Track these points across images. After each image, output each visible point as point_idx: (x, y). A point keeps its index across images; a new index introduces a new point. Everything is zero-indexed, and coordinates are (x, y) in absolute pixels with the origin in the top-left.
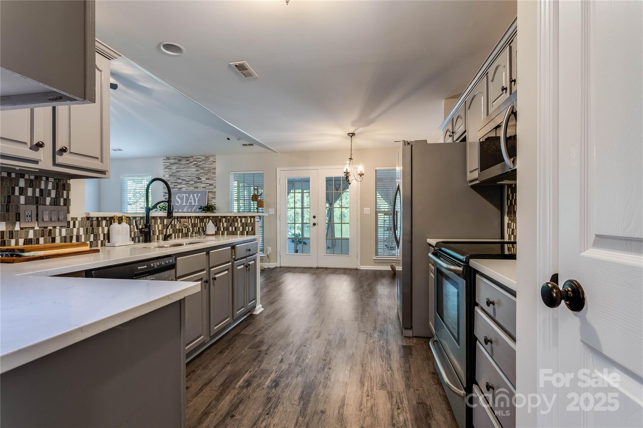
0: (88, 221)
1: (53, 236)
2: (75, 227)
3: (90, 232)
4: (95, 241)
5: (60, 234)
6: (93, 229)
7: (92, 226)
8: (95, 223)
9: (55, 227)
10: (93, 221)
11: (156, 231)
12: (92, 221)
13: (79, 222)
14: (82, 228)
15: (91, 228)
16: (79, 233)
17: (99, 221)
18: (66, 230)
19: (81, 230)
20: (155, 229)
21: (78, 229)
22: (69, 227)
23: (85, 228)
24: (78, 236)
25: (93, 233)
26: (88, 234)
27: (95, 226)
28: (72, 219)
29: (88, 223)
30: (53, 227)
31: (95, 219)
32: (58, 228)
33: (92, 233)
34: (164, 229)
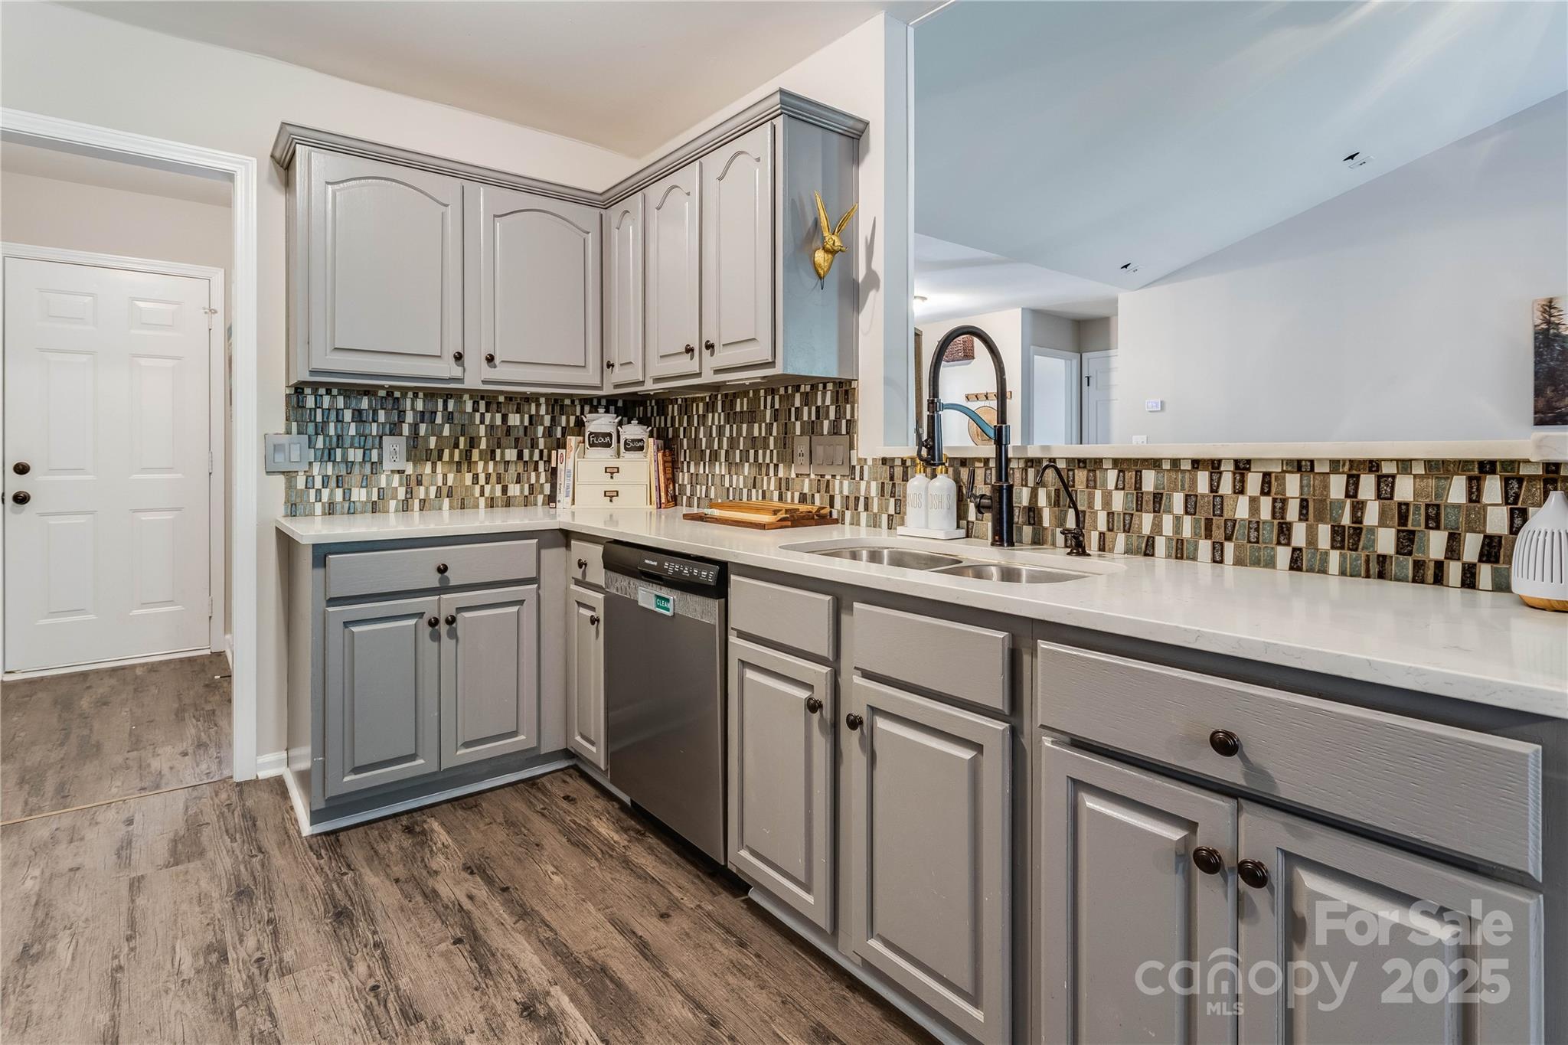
0: (885, 467)
1: (831, 493)
2: (862, 479)
3: (887, 493)
4: (897, 515)
5: (841, 492)
6: (894, 485)
7: (892, 478)
8: (898, 471)
9: (834, 476)
10: (895, 468)
11: (1095, 513)
12: (892, 467)
13: (870, 468)
14: (875, 482)
15: (891, 482)
16: (869, 492)
17: (907, 467)
18: (849, 482)
19: (873, 484)
20: (1091, 505)
21: (868, 483)
22: (854, 479)
23: (880, 482)
24: (868, 498)
25: (894, 497)
26: (884, 496)
27: (898, 481)
28: (859, 460)
29: (886, 472)
30: (832, 476)
31: (898, 462)
32: (838, 477)
33: (893, 495)
34: (1139, 509)
